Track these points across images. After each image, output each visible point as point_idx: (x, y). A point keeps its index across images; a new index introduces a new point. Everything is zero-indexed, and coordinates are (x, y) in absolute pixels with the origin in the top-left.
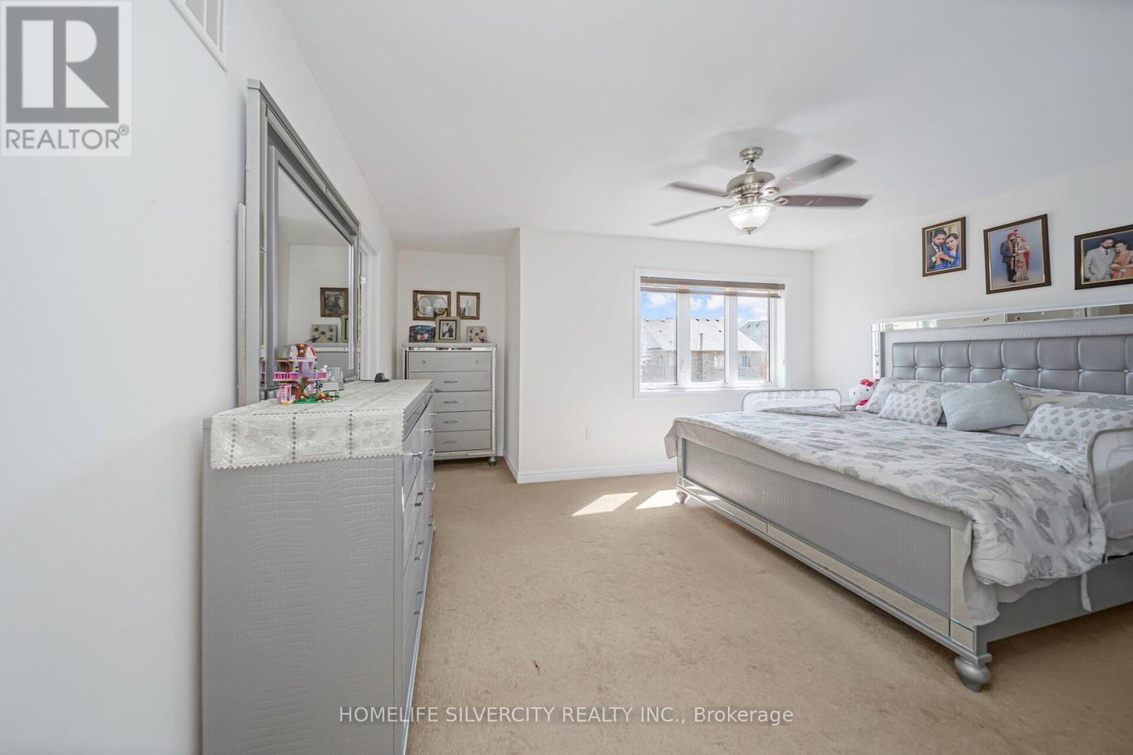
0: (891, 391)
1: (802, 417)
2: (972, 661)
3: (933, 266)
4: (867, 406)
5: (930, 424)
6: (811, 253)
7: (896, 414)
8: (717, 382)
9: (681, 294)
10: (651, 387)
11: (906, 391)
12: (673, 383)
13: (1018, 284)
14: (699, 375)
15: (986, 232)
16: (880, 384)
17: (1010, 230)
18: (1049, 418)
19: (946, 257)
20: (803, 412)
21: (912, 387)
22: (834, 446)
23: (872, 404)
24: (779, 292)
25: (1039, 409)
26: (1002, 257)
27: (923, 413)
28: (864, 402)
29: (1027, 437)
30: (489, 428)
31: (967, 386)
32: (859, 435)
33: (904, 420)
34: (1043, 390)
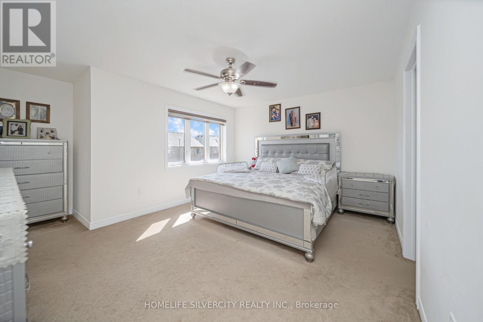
0: (262, 162)
1: (239, 173)
2: (309, 252)
3: (272, 119)
4: (255, 167)
5: (274, 172)
6: (234, 109)
7: (265, 170)
8: (201, 161)
9: (187, 120)
10: (173, 164)
11: (266, 161)
12: (183, 162)
13: (293, 127)
14: (194, 158)
15: (286, 110)
16: (258, 159)
17: (291, 110)
18: (304, 168)
19: (276, 117)
20: (238, 171)
21: (268, 160)
22: (261, 185)
23: (257, 166)
24: (224, 123)
25: (301, 165)
26: (289, 118)
27: (272, 169)
28: (253, 166)
29: (299, 174)
30: (62, 197)
31: (282, 159)
32: (265, 179)
33: (267, 172)
34: (300, 159)
